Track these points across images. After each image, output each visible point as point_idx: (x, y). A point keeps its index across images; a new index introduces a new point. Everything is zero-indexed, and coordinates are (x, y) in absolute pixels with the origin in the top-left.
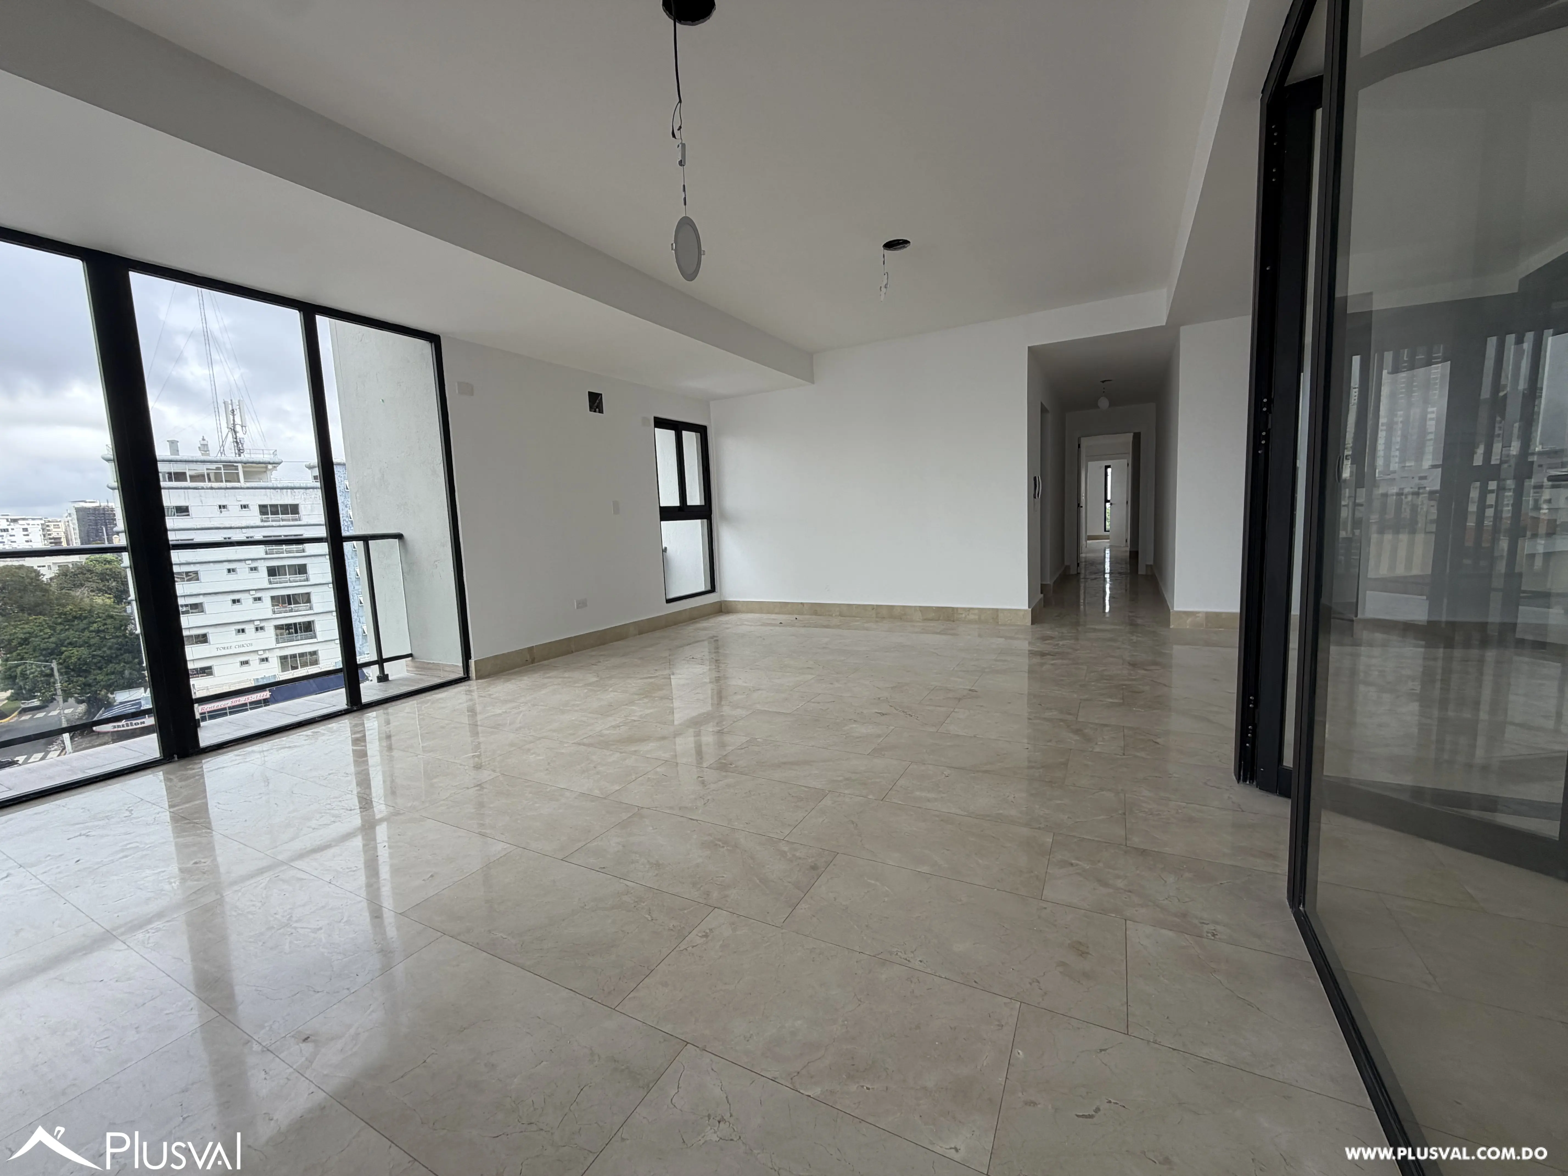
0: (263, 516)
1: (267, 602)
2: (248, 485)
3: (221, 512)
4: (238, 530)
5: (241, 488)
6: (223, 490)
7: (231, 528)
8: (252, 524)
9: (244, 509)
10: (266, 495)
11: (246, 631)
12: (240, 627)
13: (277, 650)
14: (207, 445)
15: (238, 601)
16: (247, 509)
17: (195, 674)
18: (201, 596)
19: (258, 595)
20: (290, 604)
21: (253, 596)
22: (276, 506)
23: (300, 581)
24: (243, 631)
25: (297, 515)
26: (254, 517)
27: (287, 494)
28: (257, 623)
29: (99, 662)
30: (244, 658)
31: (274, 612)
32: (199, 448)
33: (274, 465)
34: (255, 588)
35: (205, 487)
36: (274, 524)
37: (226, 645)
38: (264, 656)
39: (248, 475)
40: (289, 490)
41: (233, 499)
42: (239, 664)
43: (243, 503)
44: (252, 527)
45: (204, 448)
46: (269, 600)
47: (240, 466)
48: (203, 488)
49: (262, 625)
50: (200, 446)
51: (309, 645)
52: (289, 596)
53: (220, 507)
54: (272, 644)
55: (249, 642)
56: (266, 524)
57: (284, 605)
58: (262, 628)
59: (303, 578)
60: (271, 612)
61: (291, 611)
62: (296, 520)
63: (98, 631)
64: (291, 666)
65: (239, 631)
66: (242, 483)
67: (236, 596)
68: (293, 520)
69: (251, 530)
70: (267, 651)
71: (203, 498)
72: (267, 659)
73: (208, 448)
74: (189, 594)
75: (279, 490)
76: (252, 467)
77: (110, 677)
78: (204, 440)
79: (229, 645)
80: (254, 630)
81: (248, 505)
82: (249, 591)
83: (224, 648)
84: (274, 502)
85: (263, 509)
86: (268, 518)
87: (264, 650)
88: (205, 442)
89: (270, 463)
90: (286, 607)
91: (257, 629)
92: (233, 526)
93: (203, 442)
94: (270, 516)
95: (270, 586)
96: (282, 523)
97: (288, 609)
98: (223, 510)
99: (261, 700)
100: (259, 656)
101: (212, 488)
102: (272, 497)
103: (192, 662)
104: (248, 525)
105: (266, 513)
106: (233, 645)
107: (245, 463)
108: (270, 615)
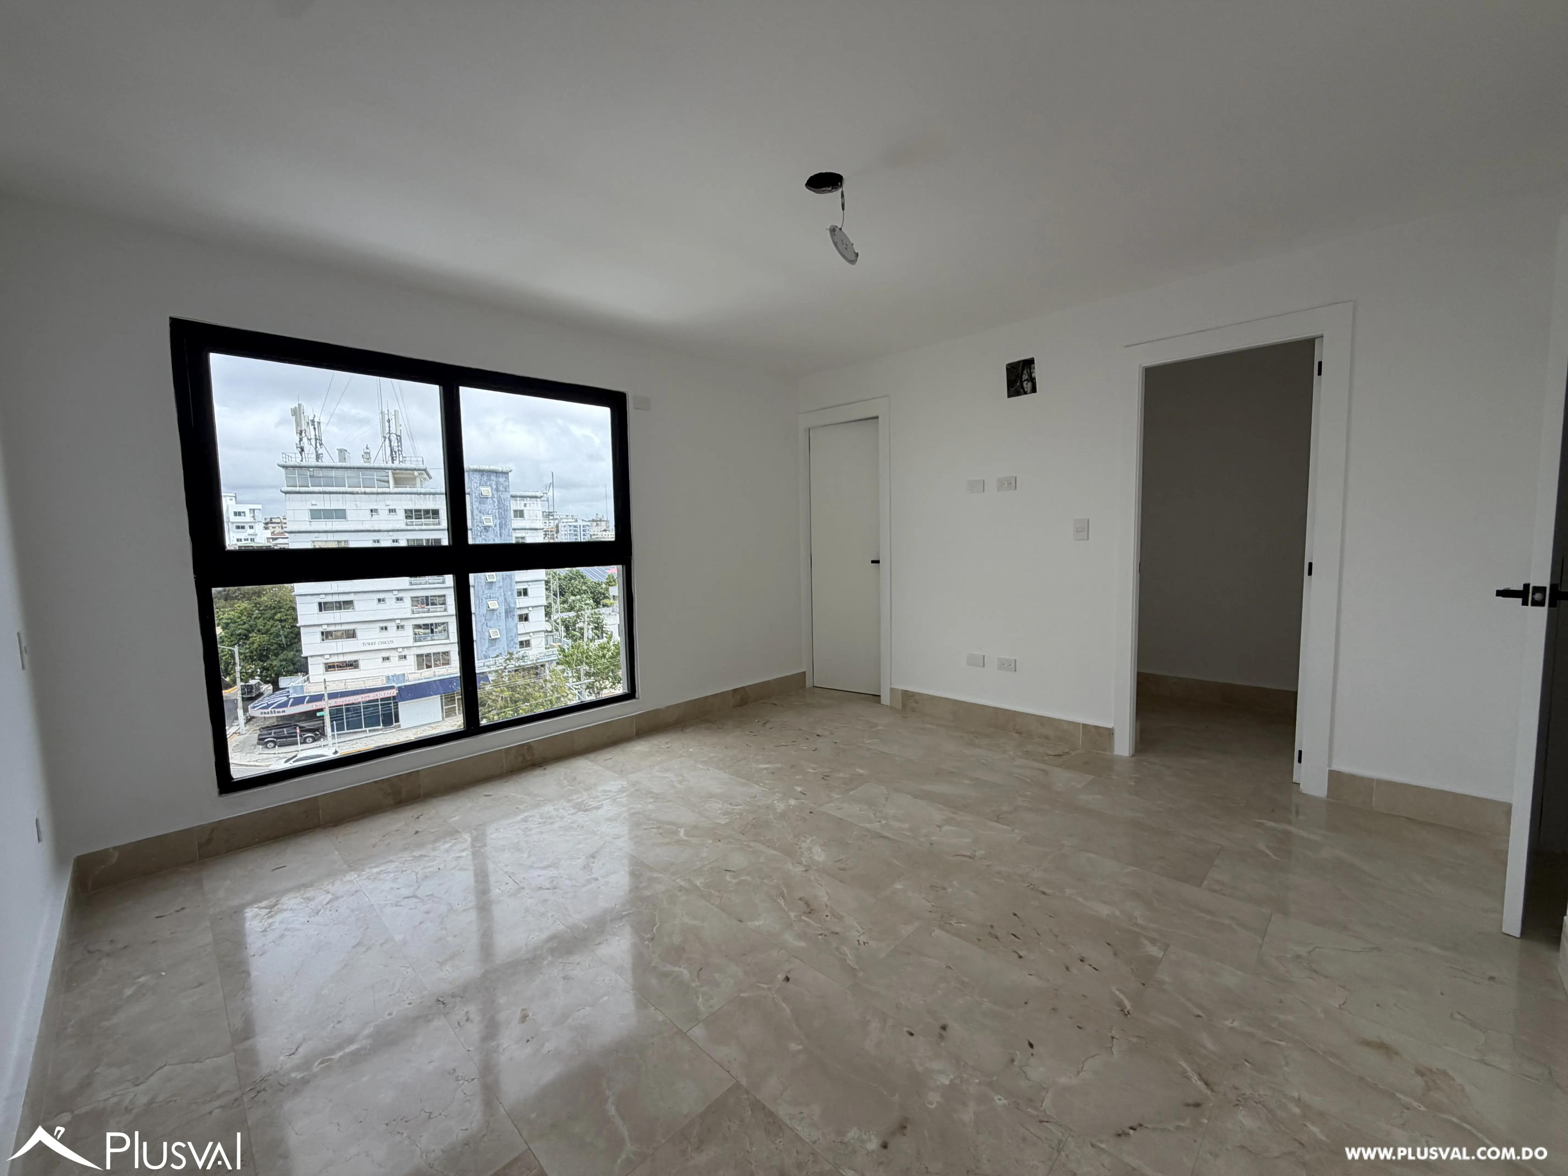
0: (408, 520)
1: (408, 602)
2: (396, 490)
3: (372, 516)
4: (385, 533)
5: (390, 493)
6: (375, 496)
7: (379, 531)
8: (398, 527)
9: (391, 513)
10: (411, 500)
11: (389, 629)
12: (383, 625)
13: (415, 648)
14: (369, 453)
15: (384, 600)
16: (394, 513)
17: (344, 667)
18: (352, 594)
19: (400, 595)
20: (427, 605)
21: (396, 596)
22: (419, 511)
23: (438, 583)
24: (386, 628)
25: (437, 520)
26: (399, 520)
27: (429, 500)
28: (398, 622)
29: (276, 649)
30: (386, 654)
31: (413, 612)
32: (363, 455)
33: (419, 472)
34: (398, 588)
35: (359, 491)
36: (416, 528)
37: (370, 641)
38: (403, 654)
39: (397, 482)
40: (431, 496)
41: (381, 504)
42: (381, 660)
43: (391, 507)
44: (398, 531)
45: (367, 455)
46: (410, 599)
47: (390, 472)
48: (358, 493)
49: (402, 624)
50: (363, 454)
51: (442, 646)
52: (427, 597)
53: (372, 511)
54: (411, 643)
55: (391, 639)
56: (409, 528)
57: (422, 606)
58: (402, 627)
59: (439, 581)
60: (410, 612)
61: (428, 611)
62: (436, 525)
63: (281, 621)
64: (426, 665)
65: (382, 628)
66: (392, 489)
67: (381, 596)
68: (434, 524)
69: (396, 533)
70: (406, 649)
71: (358, 503)
72: (405, 657)
73: (370, 456)
74: (342, 591)
75: (422, 496)
76: (402, 473)
77: (282, 663)
78: (367, 448)
79: (373, 641)
80: (396, 628)
81: (395, 510)
82: (392, 591)
83: (369, 644)
84: (417, 507)
85: (409, 514)
86: (413, 522)
87: (403, 648)
88: (368, 451)
89: (415, 470)
90: (424, 608)
91: (398, 627)
92: (381, 529)
93: (365, 451)
94: (414, 520)
95: (411, 587)
96: (424, 527)
97: (426, 610)
98: (374, 513)
99: (390, 697)
100: (399, 654)
101: (365, 493)
102: (417, 502)
103: (342, 655)
104: (394, 528)
105: (411, 517)
106: (377, 641)
107: (395, 470)
108: (409, 615)
